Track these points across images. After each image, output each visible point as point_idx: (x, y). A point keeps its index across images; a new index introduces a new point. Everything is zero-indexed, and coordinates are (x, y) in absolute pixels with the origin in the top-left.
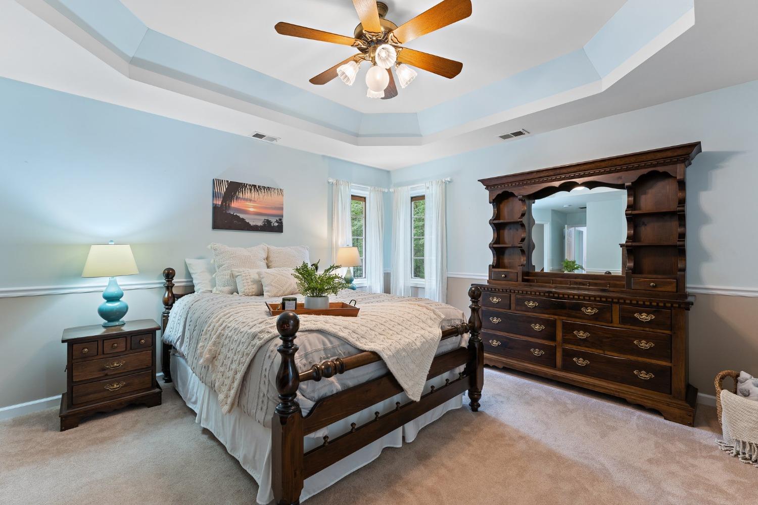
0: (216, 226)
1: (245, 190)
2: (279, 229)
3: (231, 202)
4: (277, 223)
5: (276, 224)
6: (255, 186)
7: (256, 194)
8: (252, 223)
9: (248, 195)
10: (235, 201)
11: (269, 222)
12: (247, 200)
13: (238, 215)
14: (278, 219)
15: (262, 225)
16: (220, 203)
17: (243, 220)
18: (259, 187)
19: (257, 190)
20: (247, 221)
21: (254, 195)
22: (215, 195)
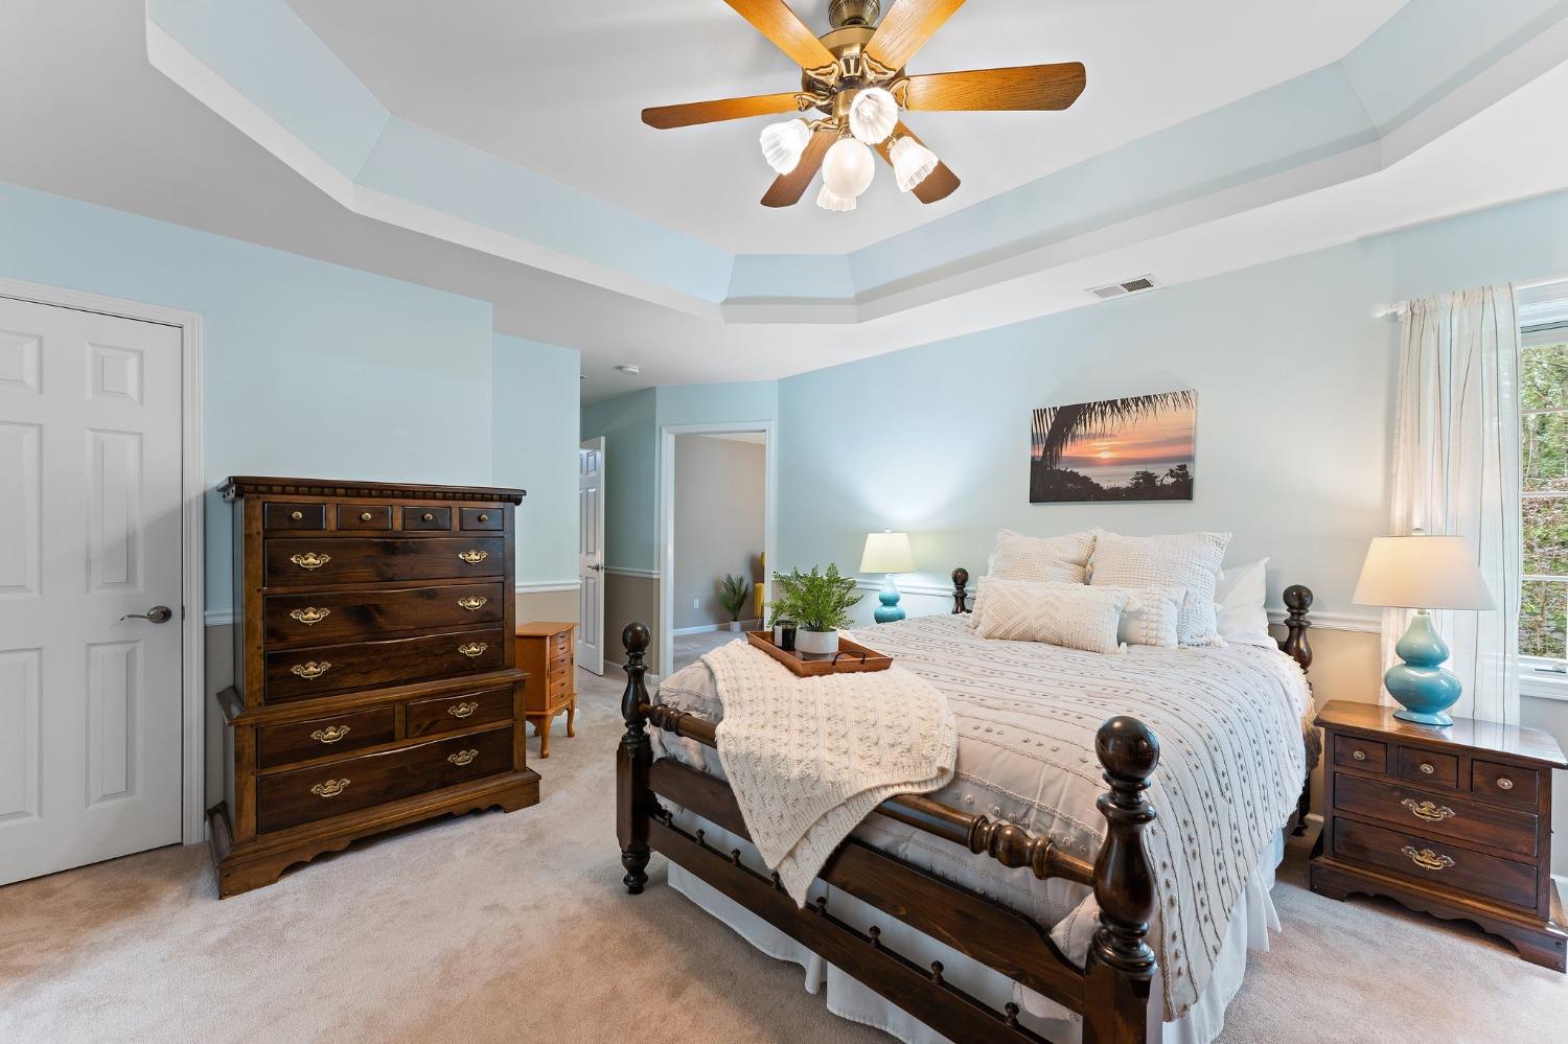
0: (1035, 498)
1: (1090, 417)
2: (1182, 489)
3: (1062, 447)
4: (1172, 477)
5: (1170, 480)
6: (1113, 403)
7: (1117, 418)
8: (1105, 485)
9: (1096, 426)
10: (1069, 443)
11: (1149, 478)
12: (1094, 436)
13: (1075, 470)
14: (1174, 466)
15: (1130, 486)
16: (1041, 454)
17: (1086, 479)
18: (1123, 401)
19: (1119, 410)
20: (1095, 481)
21: (1112, 422)
22: (1035, 441)
